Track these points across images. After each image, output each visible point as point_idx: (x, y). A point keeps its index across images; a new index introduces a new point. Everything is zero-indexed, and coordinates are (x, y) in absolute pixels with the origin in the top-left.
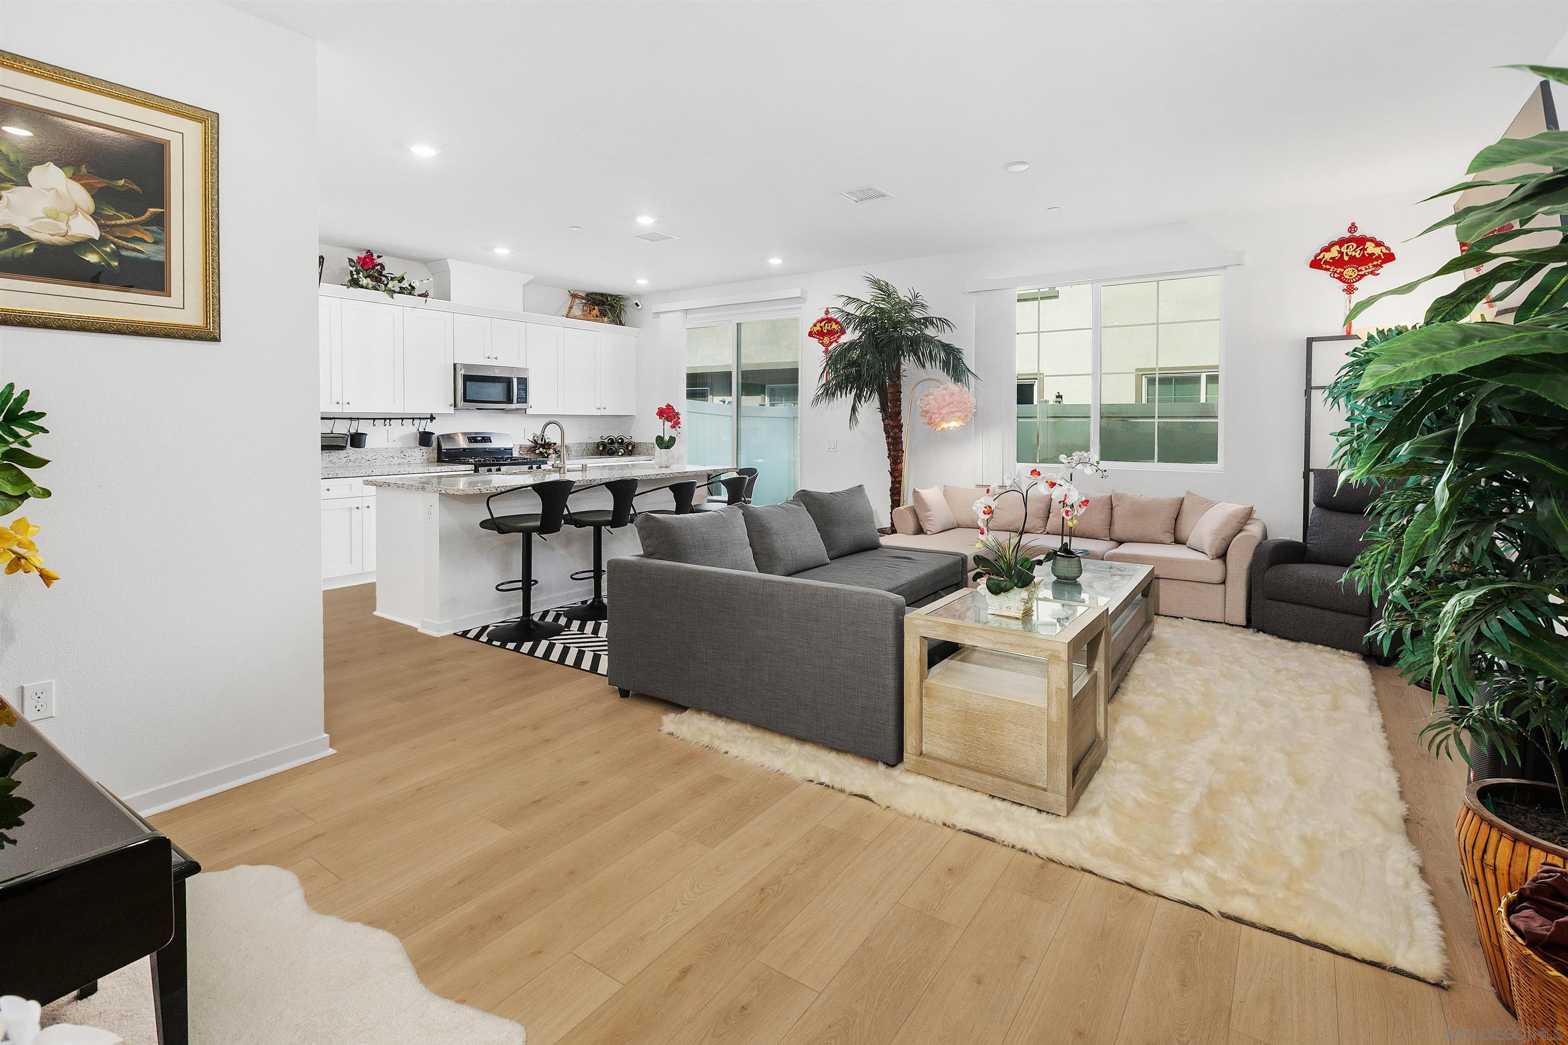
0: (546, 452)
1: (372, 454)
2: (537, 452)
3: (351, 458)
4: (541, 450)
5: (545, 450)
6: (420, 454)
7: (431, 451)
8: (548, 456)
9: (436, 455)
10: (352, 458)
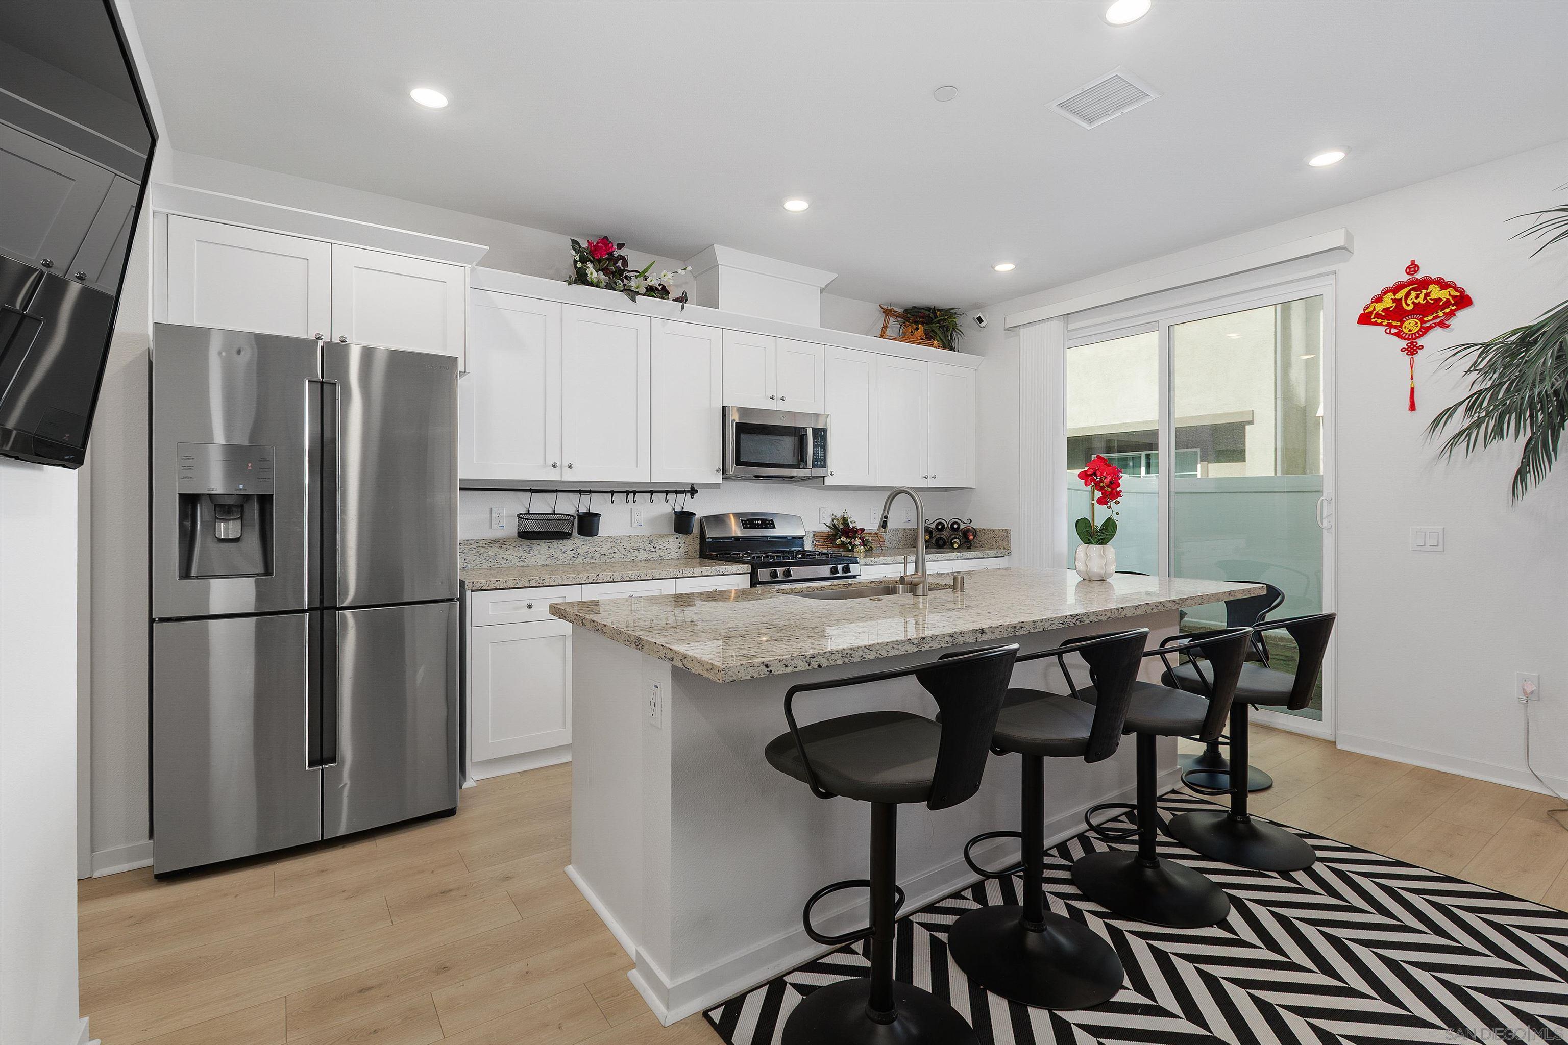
0: (850, 543)
1: (609, 545)
2: (838, 542)
3: (580, 551)
4: (843, 539)
5: (849, 540)
6: (674, 545)
7: (690, 542)
8: (853, 548)
9: (698, 547)
10: (582, 550)
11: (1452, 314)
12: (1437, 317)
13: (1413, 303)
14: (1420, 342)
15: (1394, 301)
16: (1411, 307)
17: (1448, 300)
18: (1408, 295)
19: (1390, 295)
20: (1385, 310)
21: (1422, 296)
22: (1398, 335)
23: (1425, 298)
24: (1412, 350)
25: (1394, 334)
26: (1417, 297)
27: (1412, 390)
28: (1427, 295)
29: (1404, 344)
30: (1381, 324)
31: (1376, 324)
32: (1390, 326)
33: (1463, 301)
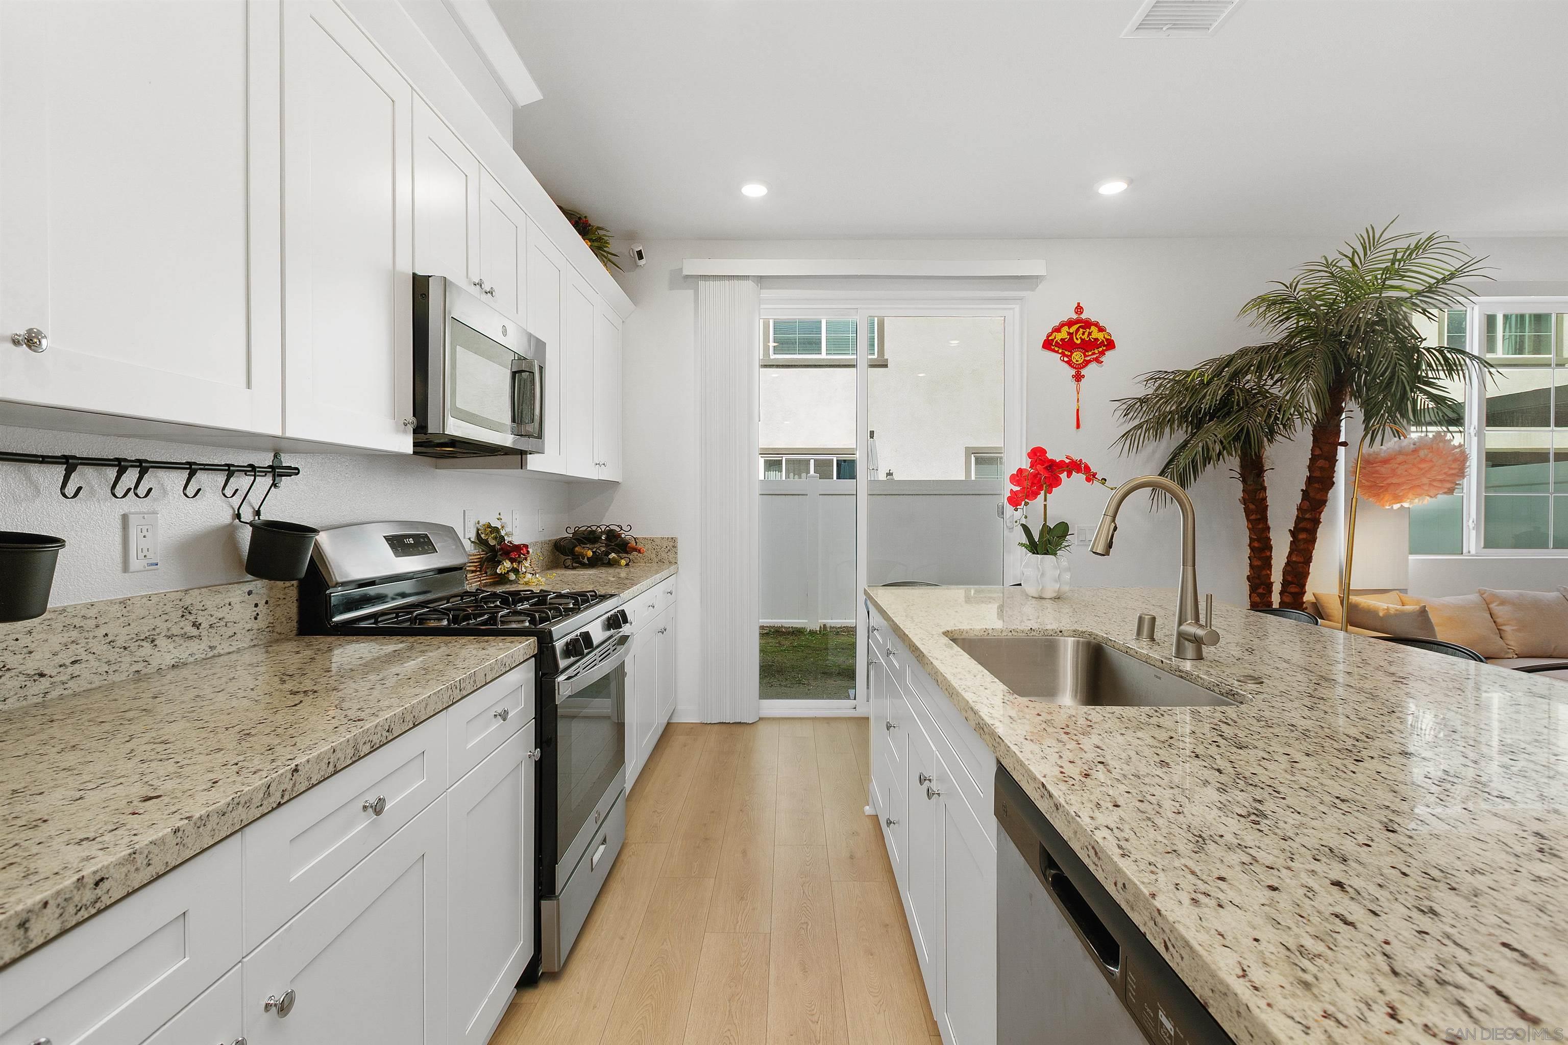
11: (1102, 353)
12: (1094, 354)
13: (1081, 338)
14: (1083, 372)
15: (1069, 334)
16: (1079, 342)
17: (1103, 342)
18: (1077, 330)
19: (1066, 328)
20: (1062, 340)
21: (1086, 334)
22: (1069, 363)
23: (1088, 336)
24: (1078, 377)
25: (1066, 362)
26: (1083, 334)
27: (1078, 410)
28: (1090, 334)
29: (1073, 372)
30: (1057, 352)
31: (1054, 351)
32: (1064, 355)
33: (1110, 345)
